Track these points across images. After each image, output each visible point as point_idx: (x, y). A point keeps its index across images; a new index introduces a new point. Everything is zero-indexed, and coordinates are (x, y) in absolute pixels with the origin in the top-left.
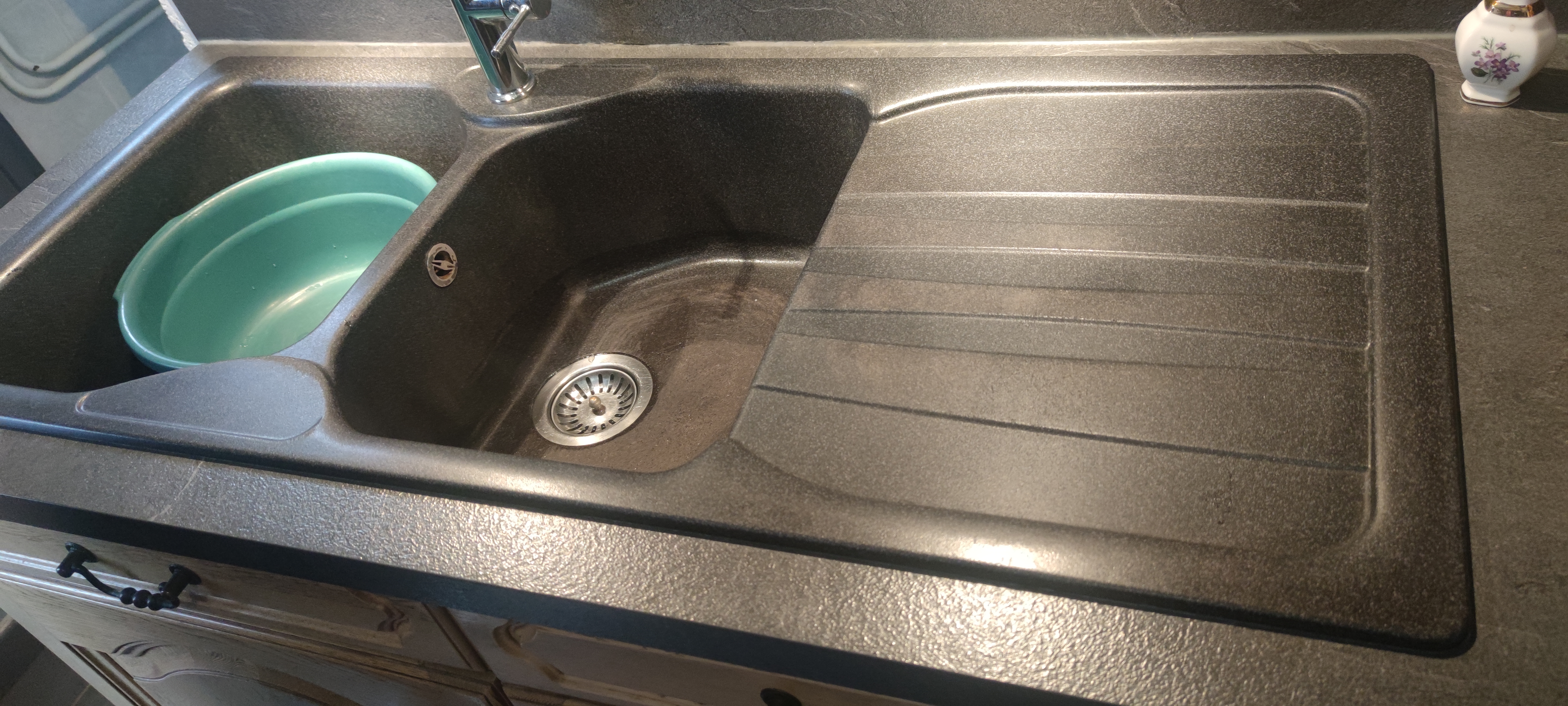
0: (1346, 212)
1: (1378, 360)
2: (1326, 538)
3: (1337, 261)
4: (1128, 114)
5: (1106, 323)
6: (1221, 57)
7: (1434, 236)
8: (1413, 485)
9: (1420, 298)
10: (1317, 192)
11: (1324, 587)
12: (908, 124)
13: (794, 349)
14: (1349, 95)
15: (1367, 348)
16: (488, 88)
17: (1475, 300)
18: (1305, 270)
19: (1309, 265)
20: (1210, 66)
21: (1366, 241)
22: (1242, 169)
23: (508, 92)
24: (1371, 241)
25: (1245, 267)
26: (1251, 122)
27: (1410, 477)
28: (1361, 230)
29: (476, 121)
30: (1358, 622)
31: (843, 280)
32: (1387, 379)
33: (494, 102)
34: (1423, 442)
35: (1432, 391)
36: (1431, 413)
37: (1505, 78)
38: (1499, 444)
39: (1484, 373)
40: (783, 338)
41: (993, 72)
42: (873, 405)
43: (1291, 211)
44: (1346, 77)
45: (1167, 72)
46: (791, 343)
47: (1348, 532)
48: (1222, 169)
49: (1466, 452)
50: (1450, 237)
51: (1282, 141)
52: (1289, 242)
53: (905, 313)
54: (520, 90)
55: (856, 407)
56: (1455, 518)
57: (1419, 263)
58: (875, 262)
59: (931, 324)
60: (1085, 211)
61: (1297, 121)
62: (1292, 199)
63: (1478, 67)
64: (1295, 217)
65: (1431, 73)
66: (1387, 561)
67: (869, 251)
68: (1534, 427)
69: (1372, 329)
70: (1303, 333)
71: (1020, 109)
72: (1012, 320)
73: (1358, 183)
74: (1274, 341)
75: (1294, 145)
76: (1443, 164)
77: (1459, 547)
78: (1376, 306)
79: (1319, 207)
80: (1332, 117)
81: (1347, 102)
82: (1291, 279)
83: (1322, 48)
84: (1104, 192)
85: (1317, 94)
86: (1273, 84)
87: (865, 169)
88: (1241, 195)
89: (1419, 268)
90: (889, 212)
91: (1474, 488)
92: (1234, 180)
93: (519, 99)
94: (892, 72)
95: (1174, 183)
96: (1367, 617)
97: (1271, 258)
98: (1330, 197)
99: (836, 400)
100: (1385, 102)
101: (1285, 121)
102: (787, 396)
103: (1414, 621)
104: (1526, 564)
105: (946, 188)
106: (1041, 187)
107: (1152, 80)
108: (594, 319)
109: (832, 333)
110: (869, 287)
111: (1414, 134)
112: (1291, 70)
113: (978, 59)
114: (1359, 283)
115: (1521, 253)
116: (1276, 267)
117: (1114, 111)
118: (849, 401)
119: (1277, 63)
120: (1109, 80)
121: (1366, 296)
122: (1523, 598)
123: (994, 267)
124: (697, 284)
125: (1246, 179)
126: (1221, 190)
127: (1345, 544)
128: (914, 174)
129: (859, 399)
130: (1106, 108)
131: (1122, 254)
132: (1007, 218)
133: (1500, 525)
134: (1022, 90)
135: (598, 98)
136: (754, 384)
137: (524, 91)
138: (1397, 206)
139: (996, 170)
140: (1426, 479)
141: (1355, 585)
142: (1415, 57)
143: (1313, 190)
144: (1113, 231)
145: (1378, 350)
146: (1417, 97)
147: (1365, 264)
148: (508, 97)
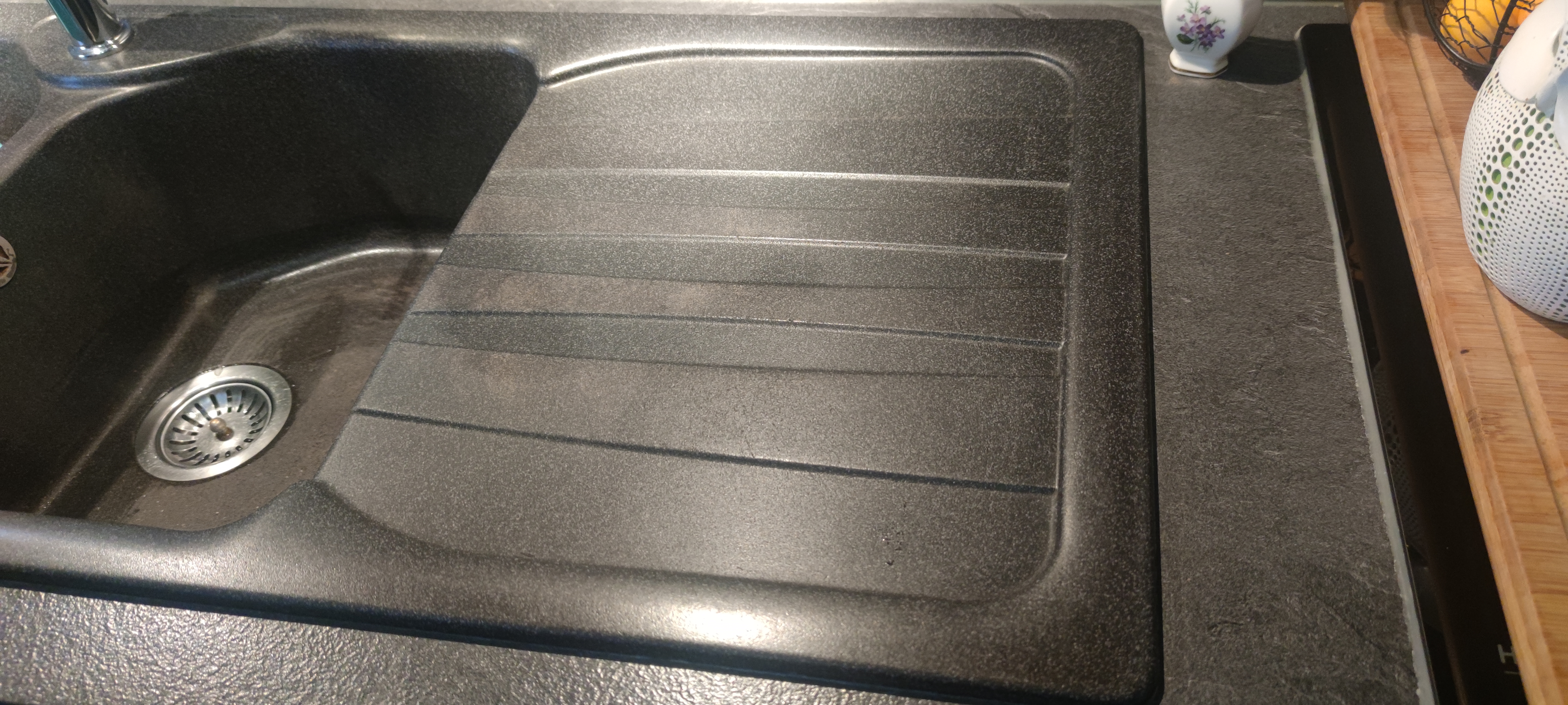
0: (1048, 192)
1: (1072, 362)
2: (1006, 577)
3: (1035, 249)
4: (825, 83)
5: (781, 324)
6: (927, 19)
7: (1135, 219)
8: (1101, 509)
9: (1118, 289)
10: (1018, 170)
11: (997, 641)
12: (581, 89)
13: (411, 361)
14: (1057, 64)
15: (1060, 348)
16: (70, 41)
17: (1175, 290)
18: (1000, 258)
19: (1005, 253)
20: (915, 29)
21: (1065, 225)
22: (941, 145)
23: (95, 44)
24: (1071, 225)
25: (937, 255)
26: (954, 92)
27: (1098, 500)
28: (1060, 213)
29: (54, 81)
30: (1033, 683)
31: (482, 274)
32: (1080, 383)
33: (76, 58)
34: (1113, 457)
35: (1126, 396)
36: (1124, 423)
37: (1211, 45)
38: (1195, 456)
39: (1183, 373)
40: (398, 348)
41: (679, 32)
42: (499, 431)
43: (989, 191)
44: (1054, 44)
45: (869, 35)
46: (408, 354)
47: (1029, 569)
48: (920, 144)
49: (1160, 466)
50: (1153, 219)
51: (987, 113)
52: (985, 227)
53: (553, 315)
54: (110, 42)
55: (479, 435)
56: (1144, 548)
57: (1119, 250)
58: (524, 253)
59: (582, 328)
60: (769, 192)
61: (1003, 92)
62: (992, 177)
63: (1183, 33)
64: (994, 199)
65: (1140, 41)
66: (1068, 605)
67: (519, 240)
68: (1233, 435)
69: (1067, 326)
70: (994, 331)
71: (709, 75)
72: (677, 322)
73: (1062, 160)
74: (962, 341)
75: (997, 118)
76: (1148, 139)
77: (1147, 583)
78: (1073, 299)
79: (1020, 188)
80: (1039, 88)
81: (1055, 71)
82: (985, 269)
83: (1032, 12)
84: (792, 170)
85: (1025, 62)
86: (979, 50)
87: (525, 141)
88: (938, 174)
89: (1118, 256)
90: (548, 192)
91: (1167, 510)
92: (932, 157)
93: (109, 53)
94: (564, 29)
95: (868, 161)
96: (1043, 677)
97: (965, 245)
98: (1031, 176)
99: (454, 425)
100: (1092, 71)
101: (990, 91)
102: (394, 422)
103: (1095, 679)
104: (1220, 599)
105: (617, 164)
106: (724, 164)
107: (852, 44)
108: (226, 323)
109: (461, 341)
110: (511, 283)
111: (1120, 107)
112: (999, 35)
113: (664, 16)
114: (1056, 272)
115: (1224, 237)
116: (969, 256)
117: (810, 78)
118: (470, 427)
119: (984, 27)
120: (806, 43)
121: (1062, 288)
122: (1216, 641)
123: (663, 258)
124: (356, 279)
125: (945, 156)
126: (917, 169)
127: (1025, 584)
128: (581, 148)
129: (482, 425)
130: (802, 75)
131: (803, 242)
132: (682, 200)
133: (1193, 553)
134: (711, 52)
135: (208, 54)
136: (355, 408)
137: (116, 42)
138: (1099, 186)
139: (675, 145)
140: (1116, 502)
141: (1033, 638)
142: (1125, 24)
143: (1014, 168)
144: (797, 216)
145: (1073, 350)
146: (1125, 66)
147: (1063, 251)
148: (97, 51)
